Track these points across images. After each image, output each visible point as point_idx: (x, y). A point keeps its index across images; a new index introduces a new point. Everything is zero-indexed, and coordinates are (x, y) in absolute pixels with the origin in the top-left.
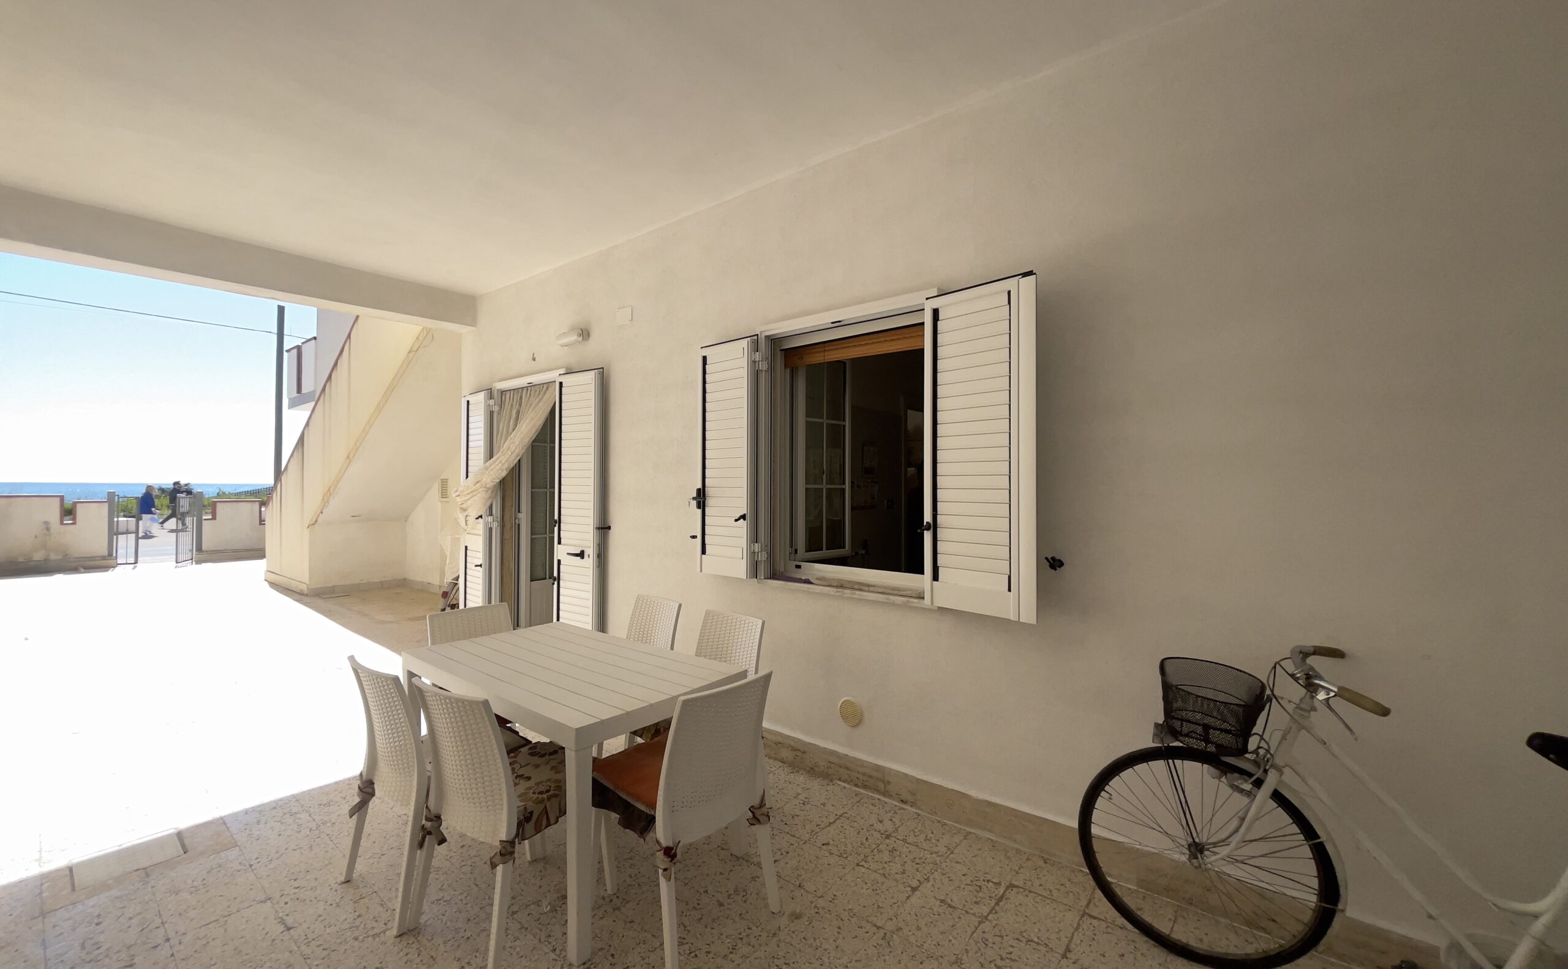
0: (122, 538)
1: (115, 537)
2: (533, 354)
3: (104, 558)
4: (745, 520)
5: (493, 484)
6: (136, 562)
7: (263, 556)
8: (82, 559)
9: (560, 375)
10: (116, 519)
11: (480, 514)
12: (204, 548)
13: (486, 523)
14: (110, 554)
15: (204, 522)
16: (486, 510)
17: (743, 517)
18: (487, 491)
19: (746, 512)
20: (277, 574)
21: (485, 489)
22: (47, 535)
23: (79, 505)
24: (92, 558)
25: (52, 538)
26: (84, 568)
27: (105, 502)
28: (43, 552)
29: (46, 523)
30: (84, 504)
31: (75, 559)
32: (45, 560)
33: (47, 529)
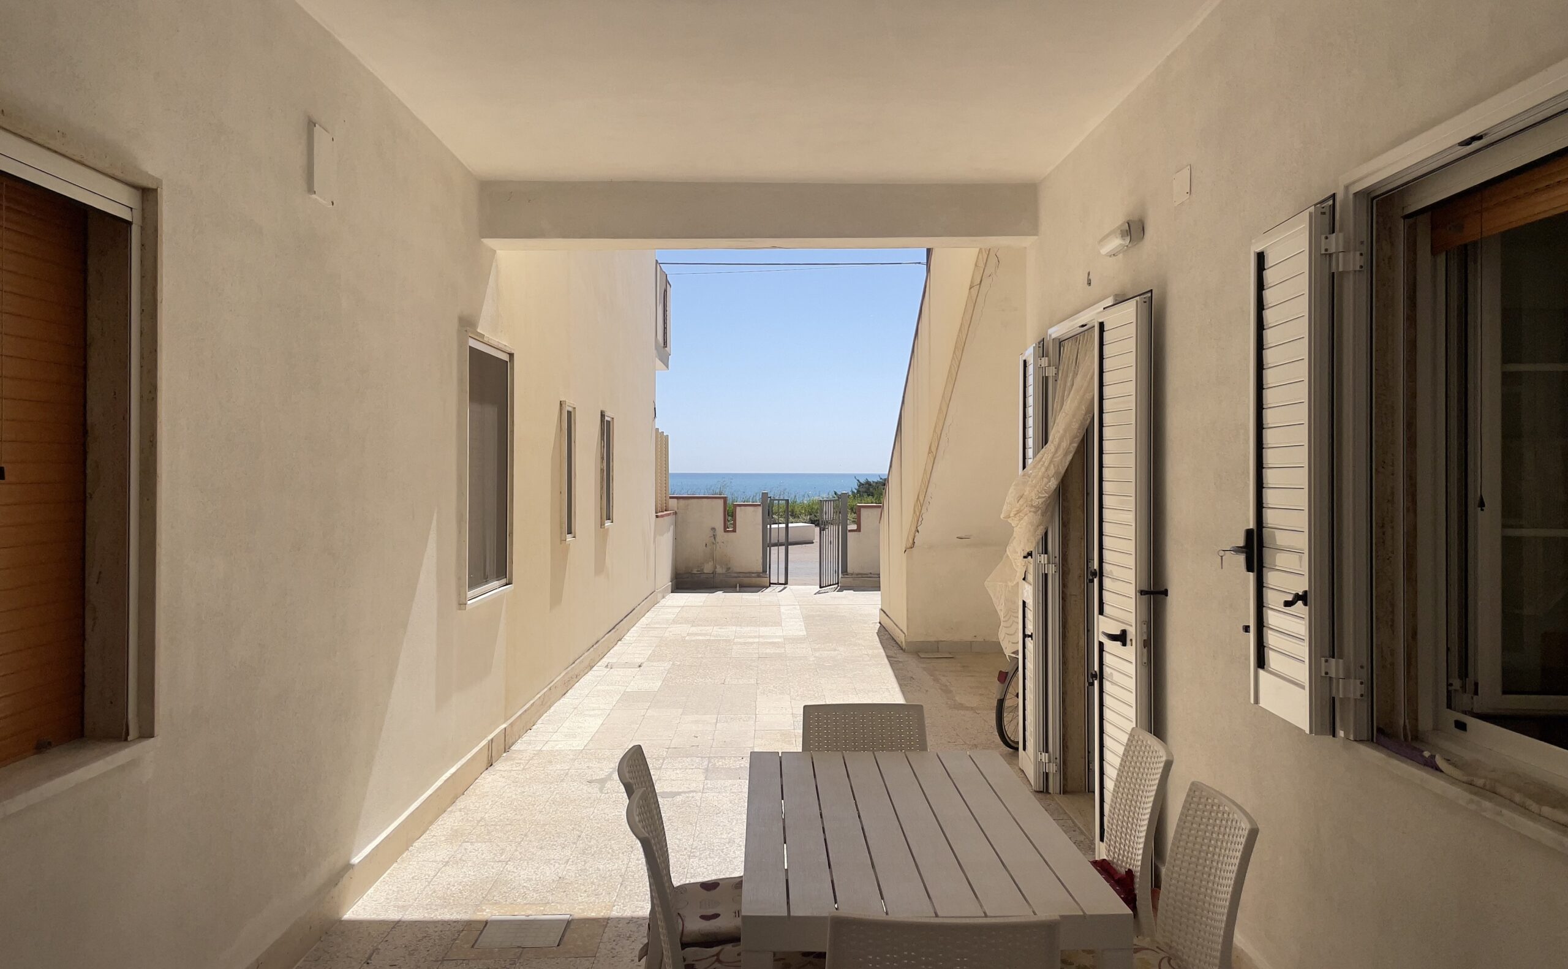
0: (774, 550)
1: (768, 548)
2: (1089, 274)
3: (759, 575)
4: (1305, 604)
5: (1041, 500)
6: (786, 583)
7: (877, 588)
8: (741, 575)
9: (1104, 309)
10: (769, 526)
11: (1028, 550)
12: (849, 570)
13: (1037, 566)
14: (764, 571)
15: (849, 534)
16: (1038, 543)
17: (1303, 598)
18: (1035, 512)
19: (1307, 589)
20: (887, 616)
21: (1033, 509)
22: (714, 544)
23: (738, 509)
24: (749, 574)
25: (718, 548)
26: (741, 586)
27: (759, 505)
28: (711, 563)
29: (713, 529)
30: (743, 507)
31: (736, 575)
32: (713, 573)
33: (714, 536)
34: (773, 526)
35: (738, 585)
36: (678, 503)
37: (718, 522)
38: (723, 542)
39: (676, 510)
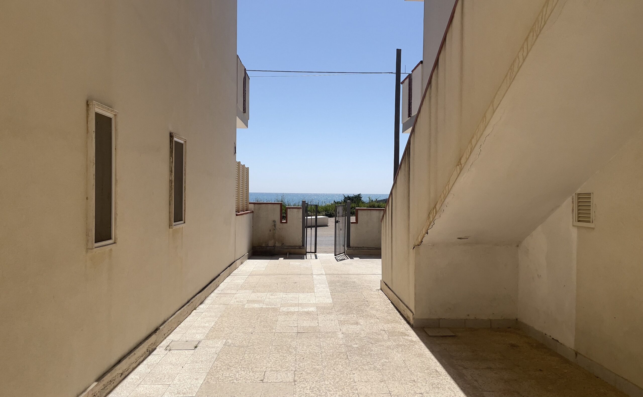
3: (300, 248)
6: (315, 252)
8: (290, 248)
12: (351, 245)
14: (303, 245)
15: (351, 225)
22: (274, 230)
23: (288, 210)
24: (294, 247)
25: (277, 232)
26: (290, 254)
27: (301, 208)
28: (273, 241)
29: (274, 221)
30: (291, 209)
31: (287, 247)
32: (274, 246)
33: (275, 225)
34: (308, 217)
35: (288, 253)
36: (254, 206)
37: (277, 217)
38: (280, 229)
39: (253, 210)
